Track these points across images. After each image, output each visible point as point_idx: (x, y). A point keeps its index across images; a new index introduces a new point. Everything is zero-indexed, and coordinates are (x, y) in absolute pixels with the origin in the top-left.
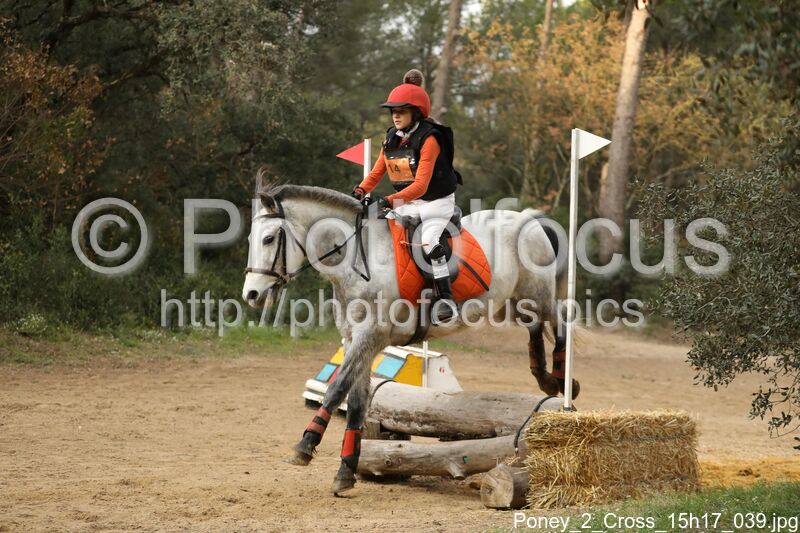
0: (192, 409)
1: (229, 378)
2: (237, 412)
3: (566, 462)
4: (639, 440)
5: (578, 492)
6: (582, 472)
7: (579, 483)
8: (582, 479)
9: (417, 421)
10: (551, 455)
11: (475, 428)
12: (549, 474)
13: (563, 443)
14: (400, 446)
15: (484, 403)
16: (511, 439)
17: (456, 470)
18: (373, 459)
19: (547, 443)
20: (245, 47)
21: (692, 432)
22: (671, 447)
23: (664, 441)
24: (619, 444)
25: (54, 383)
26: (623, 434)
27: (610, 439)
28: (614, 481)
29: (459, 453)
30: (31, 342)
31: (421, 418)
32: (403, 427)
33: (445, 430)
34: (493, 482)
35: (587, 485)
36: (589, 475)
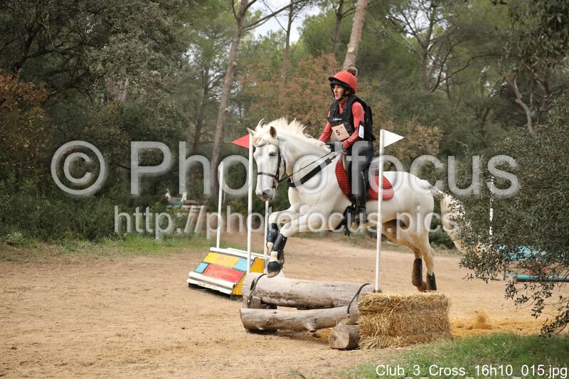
0: (124, 289)
1: (135, 270)
2: (151, 291)
3: (382, 322)
4: (420, 309)
5: (389, 340)
6: (392, 328)
7: (391, 335)
8: (392, 332)
9: (284, 298)
10: (373, 319)
11: (321, 302)
12: (372, 329)
13: (380, 311)
14: (275, 313)
15: (325, 288)
16: (345, 308)
17: (310, 327)
18: (259, 320)
19: (370, 311)
20: (143, 74)
21: (446, 304)
22: (436, 313)
23: (433, 310)
24: (411, 312)
25: (34, 273)
26: (413, 306)
27: (406, 308)
28: (408, 333)
29: (312, 316)
30: (15, 248)
31: (287, 296)
32: (275, 301)
33: (302, 303)
34: (336, 334)
35: (394, 336)
36: (396, 329)
